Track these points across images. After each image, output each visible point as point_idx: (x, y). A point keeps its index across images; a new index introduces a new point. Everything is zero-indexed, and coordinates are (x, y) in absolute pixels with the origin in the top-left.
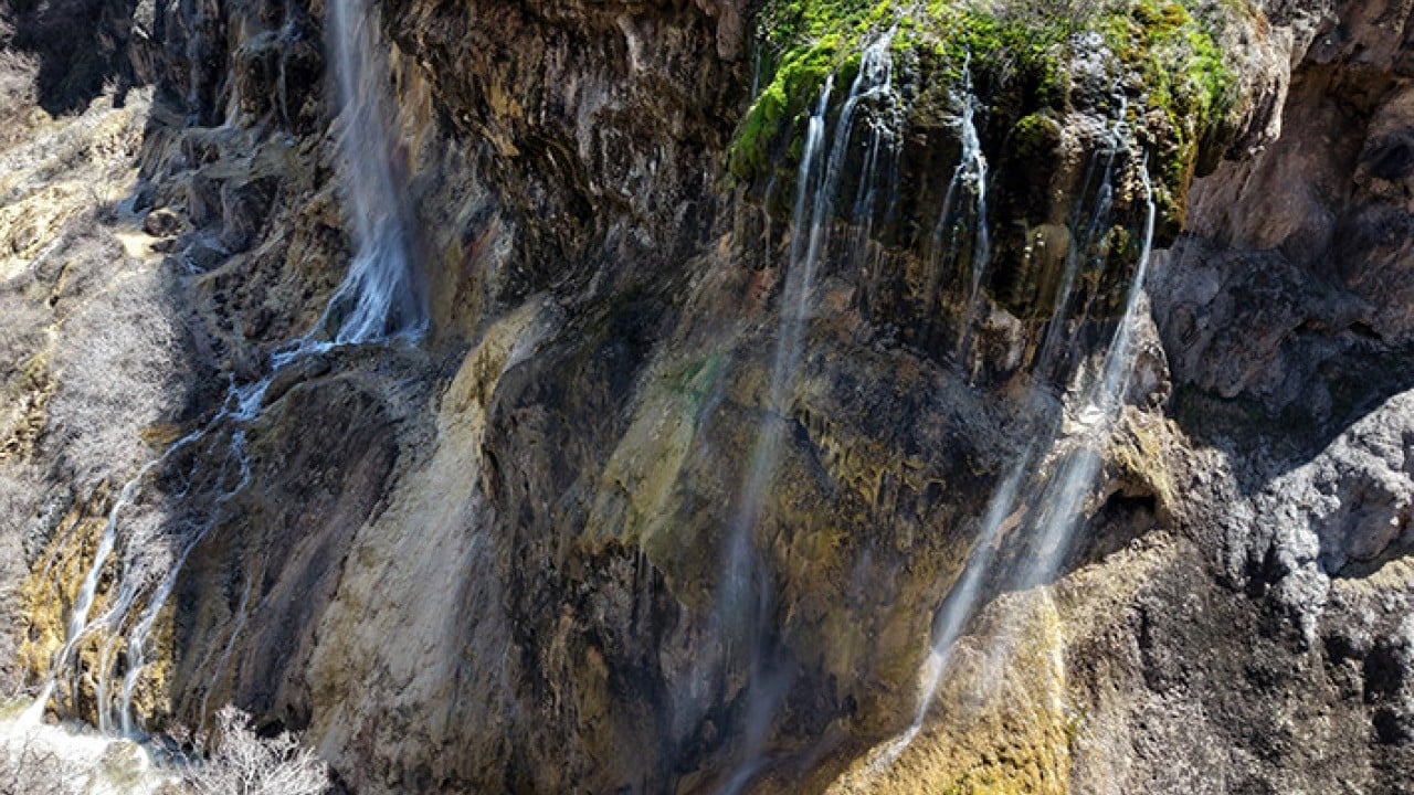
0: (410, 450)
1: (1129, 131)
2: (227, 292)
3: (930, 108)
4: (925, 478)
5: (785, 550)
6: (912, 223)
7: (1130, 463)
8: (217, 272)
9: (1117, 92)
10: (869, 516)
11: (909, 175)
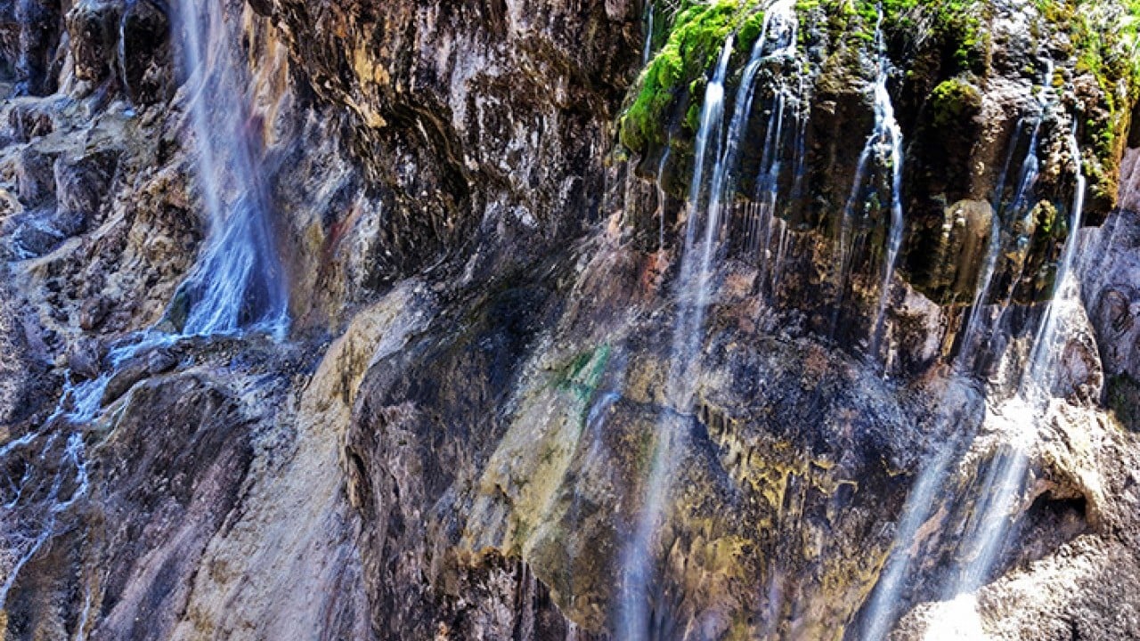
0: (267, 453)
1: (1056, 96)
2: (61, 279)
3: (840, 72)
4: (834, 479)
5: (682, 560)
6: (820, 199)
7: (1058, 461)
8: (52, 257)
9: (1044, 54)
10: (774, 522)
11: (817, 146)
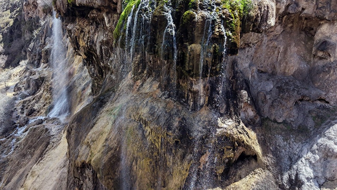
0: (53, 143)
1: (217, 14)
2: (25, 105)
3: (159, 10)
4: (173, 139)
5: (135, 167)
6: (155, 45)
8: (25, 100)
9: (213, 4)
10: (158, 153)
11: (153, 30)
